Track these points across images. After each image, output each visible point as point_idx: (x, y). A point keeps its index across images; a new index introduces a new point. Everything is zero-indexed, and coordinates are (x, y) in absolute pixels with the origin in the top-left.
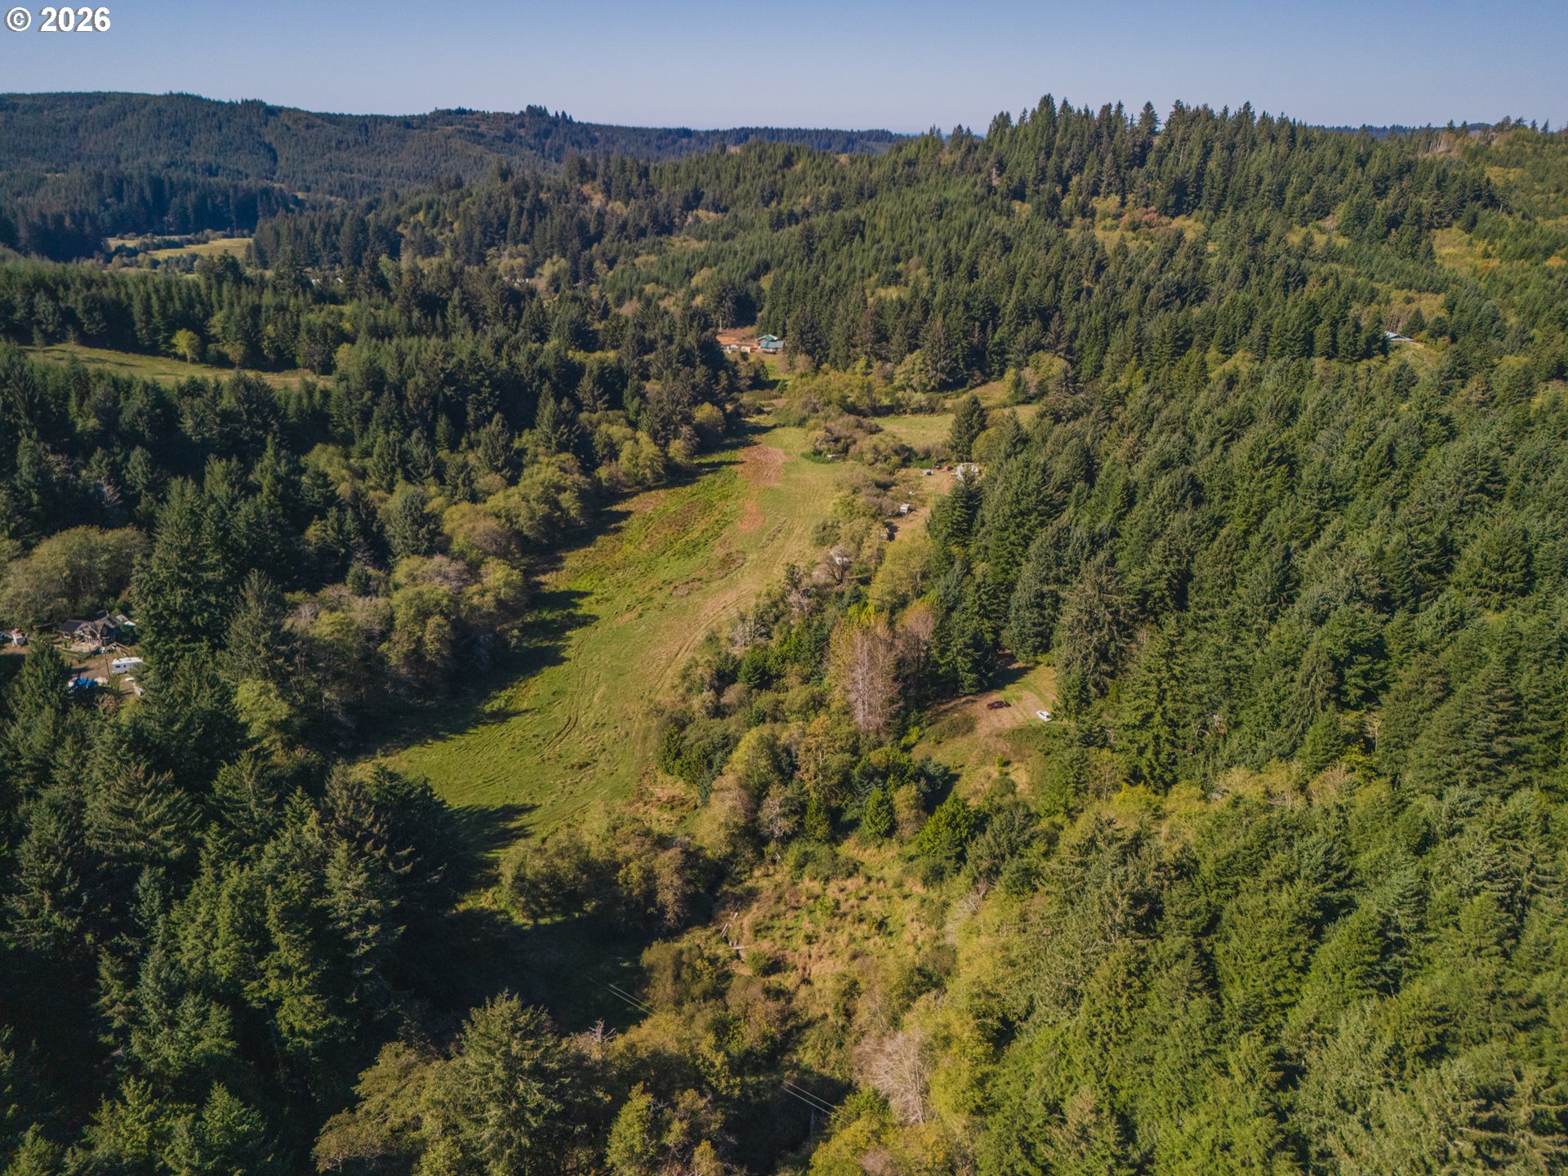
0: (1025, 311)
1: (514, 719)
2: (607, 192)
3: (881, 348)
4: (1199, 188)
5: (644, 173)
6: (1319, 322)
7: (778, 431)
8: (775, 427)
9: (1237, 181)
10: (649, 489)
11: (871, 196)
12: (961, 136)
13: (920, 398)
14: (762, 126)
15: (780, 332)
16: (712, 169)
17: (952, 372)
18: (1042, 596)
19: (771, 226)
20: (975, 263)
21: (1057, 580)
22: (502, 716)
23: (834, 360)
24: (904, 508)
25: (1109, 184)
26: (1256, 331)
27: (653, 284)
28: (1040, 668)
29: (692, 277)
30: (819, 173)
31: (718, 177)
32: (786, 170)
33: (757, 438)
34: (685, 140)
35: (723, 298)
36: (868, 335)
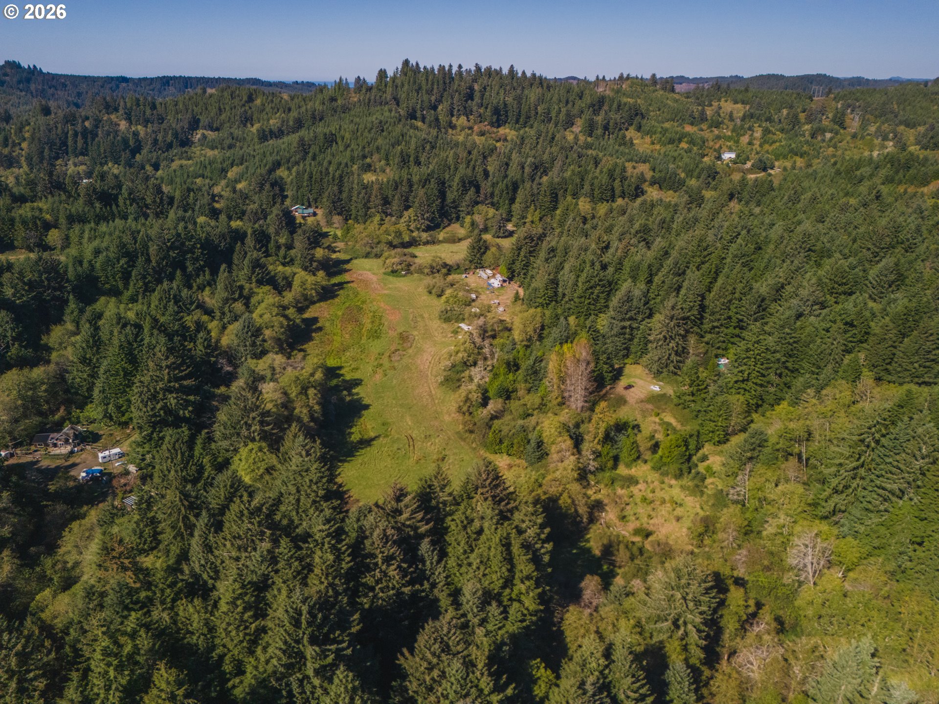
0: (464, 183)
1: (375, 442)
2: (129, 119)
3: (387, 208)
4: (507, 112)
5: (154, 107)
6: (614, 180)
7: (355, 261)
8: (351, 259)
9: (524, 108)
10: (314, 303)
11: (321, 120)
12: (360, 83)
13: (425, 236)
14: (177, 75)
15: (306, 203)
16: (201, 103)
17: (432, 220)
18: (624, 328)
19: (260, 139)
20: (417, 157)
21: (631, 319)
22: (366, 442)
23: (356, 218)
24: (474, 296)
25: (459, 110)
26: (587, 187)
27: (200, 179)
28: (627, 366)
29: (227, 172)
30: (273, 105)
31: (206, 109)
32: (251, 104)
33: (346, 267)
34: (124, 85)
35: (263, 184)
36: (378, 202)
